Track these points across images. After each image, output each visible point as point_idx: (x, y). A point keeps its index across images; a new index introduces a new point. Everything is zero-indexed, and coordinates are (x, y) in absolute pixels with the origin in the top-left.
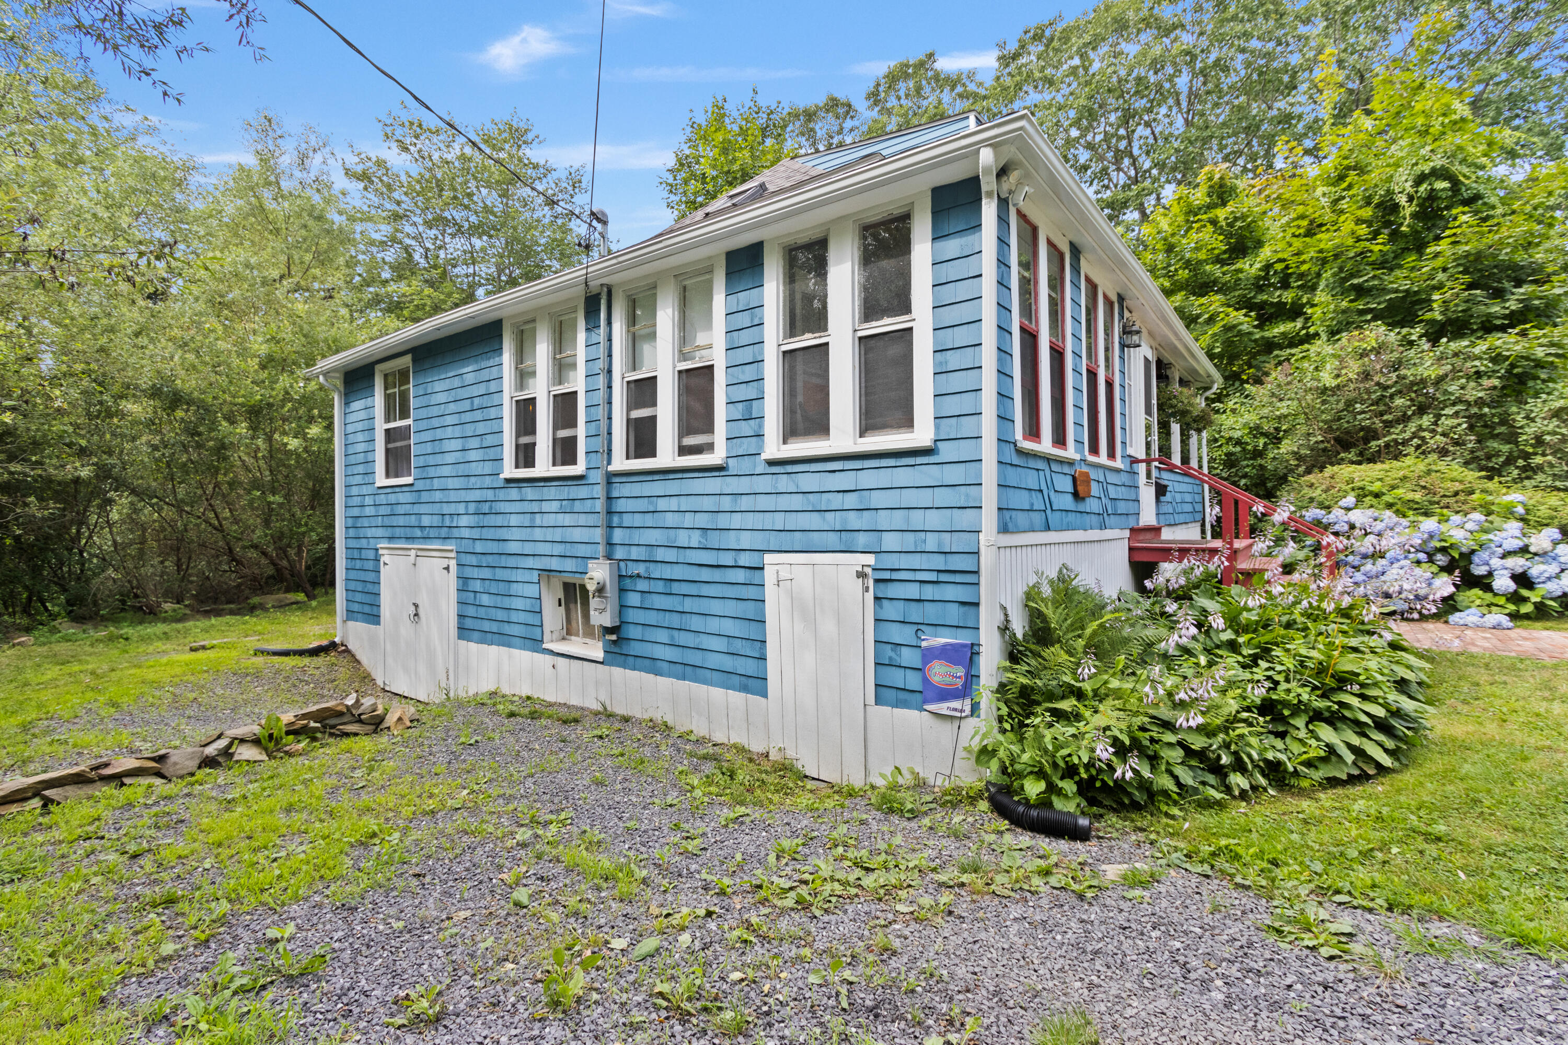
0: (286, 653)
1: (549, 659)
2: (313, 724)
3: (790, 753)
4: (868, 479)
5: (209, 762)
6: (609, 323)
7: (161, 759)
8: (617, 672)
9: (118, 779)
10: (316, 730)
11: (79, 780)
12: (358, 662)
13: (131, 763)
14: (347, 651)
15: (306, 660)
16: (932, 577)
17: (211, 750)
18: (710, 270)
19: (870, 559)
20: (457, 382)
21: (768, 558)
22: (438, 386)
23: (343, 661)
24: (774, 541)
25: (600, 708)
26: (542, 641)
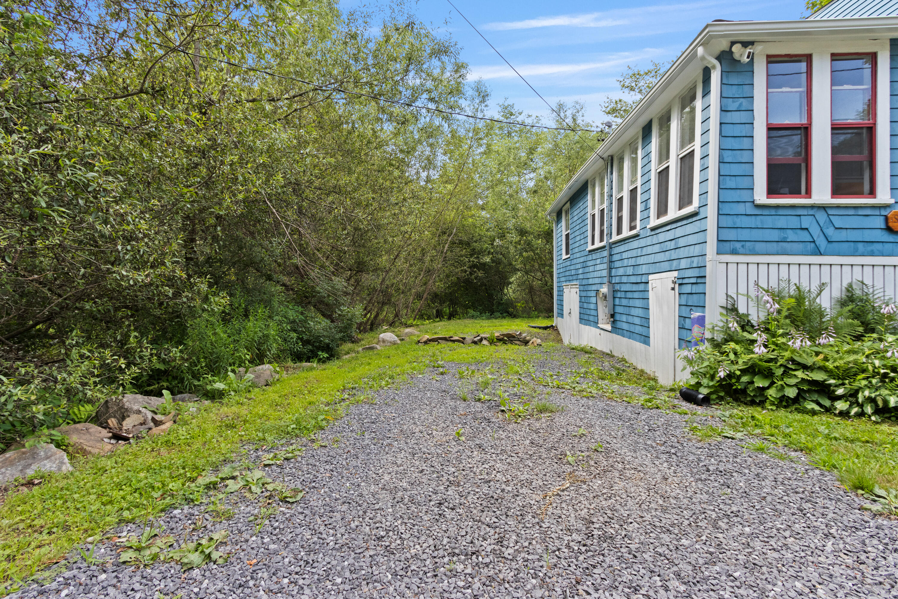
0: (535, 327)
1: (598, 331)
2: (505, 338)
3: (657, 375)
4: (679, 232)
5: (475, 343)
6: (612, 173)
7: (464, 339)
8: (614, 335)
9: (454, 341)
10: (506, 340)
11: (445, 339)
12: (559, 334)
13: (457, 338)
14: (557, 330)
15: (541, 331)
16: (693, 280)
17: (476, 339)
18: (637, 138)
19: (675, 274)
20: (578, 211)
21: (651, 277)
22: (575, 213)
23: (554, 333)
24: (652, 269)
25: (610, 353)
26: (598, 323)
